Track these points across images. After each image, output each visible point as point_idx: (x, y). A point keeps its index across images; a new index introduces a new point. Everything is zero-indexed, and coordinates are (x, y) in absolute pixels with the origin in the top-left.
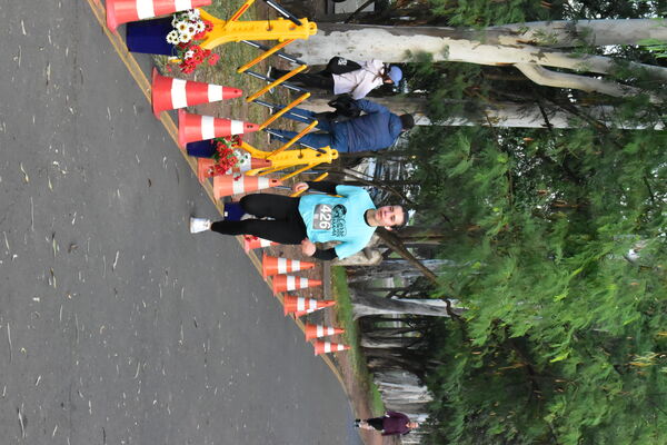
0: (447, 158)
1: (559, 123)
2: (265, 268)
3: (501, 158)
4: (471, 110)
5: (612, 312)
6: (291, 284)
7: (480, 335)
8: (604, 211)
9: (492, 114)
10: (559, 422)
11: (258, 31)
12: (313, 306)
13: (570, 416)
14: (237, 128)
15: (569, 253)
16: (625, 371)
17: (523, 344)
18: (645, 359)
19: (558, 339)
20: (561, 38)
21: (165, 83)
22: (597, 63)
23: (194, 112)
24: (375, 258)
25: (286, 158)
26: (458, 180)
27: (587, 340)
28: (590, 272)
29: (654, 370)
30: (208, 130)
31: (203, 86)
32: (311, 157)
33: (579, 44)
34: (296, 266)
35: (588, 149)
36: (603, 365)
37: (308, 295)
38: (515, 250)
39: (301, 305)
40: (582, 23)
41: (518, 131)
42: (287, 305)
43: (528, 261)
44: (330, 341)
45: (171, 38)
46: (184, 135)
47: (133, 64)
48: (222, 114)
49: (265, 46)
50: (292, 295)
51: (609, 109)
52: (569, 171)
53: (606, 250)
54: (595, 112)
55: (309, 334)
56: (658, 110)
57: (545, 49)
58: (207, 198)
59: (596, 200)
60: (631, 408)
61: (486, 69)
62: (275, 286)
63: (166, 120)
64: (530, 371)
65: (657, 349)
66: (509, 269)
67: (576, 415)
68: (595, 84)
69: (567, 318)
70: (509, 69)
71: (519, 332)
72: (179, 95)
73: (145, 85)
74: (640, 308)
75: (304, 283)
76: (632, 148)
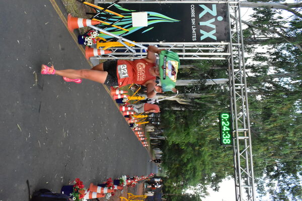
0: (165, 115)
1: (183, 109)
2: (136, 133)
3: (174, 116)
4: (169, 107)
5: (192, 140)
6: (140, 136)
7: (170, 144)
8: (190, 124)
9: (172, 108)
10: (183, 158)
11: (136, 98)
12: (143, 139)
13: (185, 157)
14: (132, 113)
15: (184, 130)
16: (194, 149)
17: (178, 145)
18: (197, 148)
19: (183, 145)
20: (183, 96)
21: (122, 107)
22: (190, 100)
23: (126, 111)
24: (153, 130)
25: (140, 116)
26: (167, 119)
27: (188, 144)
28: (188, 134)
29: (199, 149)
30: (128, 113)
31: (127, 108)
32: (143, 116)
33: (186, 97)
34: (141, 133)
35: (188, 114)
36: (190, 148)
37: (143, 137)
38: (176, 130)
39: (141, 139)
40: (187, 94)
41: (177, 111)
42: (139, 139)
43: (178, 132)
44: (146, 144)
45: (123, 101)
46: (124, 114)
47: (117, 105)
48: (130, 111)
49: (137, 100)
50: (140, 137)
51: (191, 107)
52: (185, 117)
53: (191, 130)
54: (189, 108)
55: (142, 143)
56: (199, 108)
57: (181, 98)
58: (127, 123)
59: (189, 122)
60: (195, 155)
61: (171, 101)
62: (137, 136)
63: (122, 112)
64: (178, 149)
65: (200, 146)
66: (175, 134)
67: (186, 157)
68: (189, 103)
69: (184, 141)
70: (175, 101)
71: (177, 143)
72: (124, 109)
73: (119, 108)
74: (197, 139)
75: (142, 136)
76: (195, 114)
